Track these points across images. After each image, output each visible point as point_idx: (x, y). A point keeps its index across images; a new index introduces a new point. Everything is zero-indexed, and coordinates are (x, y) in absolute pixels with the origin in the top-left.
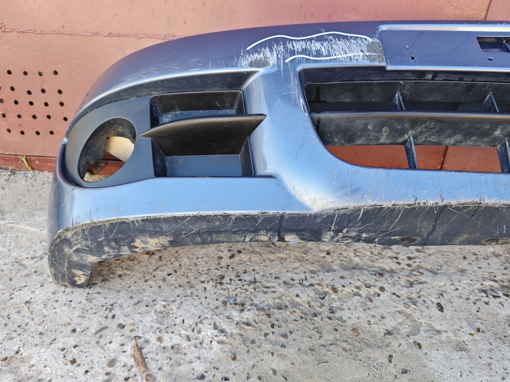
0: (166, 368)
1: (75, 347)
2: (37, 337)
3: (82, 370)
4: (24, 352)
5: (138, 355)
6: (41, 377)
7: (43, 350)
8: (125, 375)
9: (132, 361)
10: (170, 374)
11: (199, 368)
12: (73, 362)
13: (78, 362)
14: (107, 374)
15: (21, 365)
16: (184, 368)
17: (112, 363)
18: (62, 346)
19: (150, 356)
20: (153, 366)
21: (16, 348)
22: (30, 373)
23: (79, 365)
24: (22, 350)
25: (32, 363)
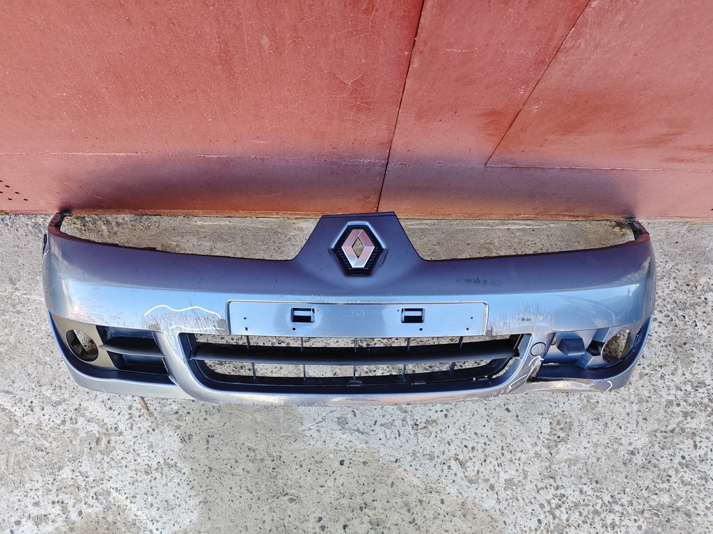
0: (158, 409)
1: (109, 399)
2: (86, 395)
3: (116, 413)
4: (84, 405)
5: (143, 403)
6: (98, 418)
7: (93, 403)
8: (138, 414)
9: (140, 406)
10: (161, 412)
11: (175, 407)
12: (111, 408)
13: (113, 409)
14: (130, 414)
15: (85, 412)
16: (167, 408)
17: (130, 408)
18: (101, 400)
19: (149, 402)
20: (151, 408)
21: (78, 403)
22: (92, 416)
23: (114, 410)
24: (82, 404)
25: (90, 410)
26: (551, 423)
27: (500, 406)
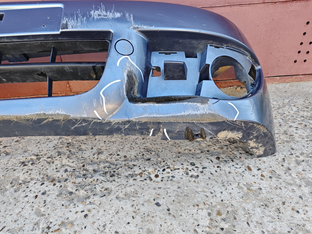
26: (209, 214)
27: (149, 201)
